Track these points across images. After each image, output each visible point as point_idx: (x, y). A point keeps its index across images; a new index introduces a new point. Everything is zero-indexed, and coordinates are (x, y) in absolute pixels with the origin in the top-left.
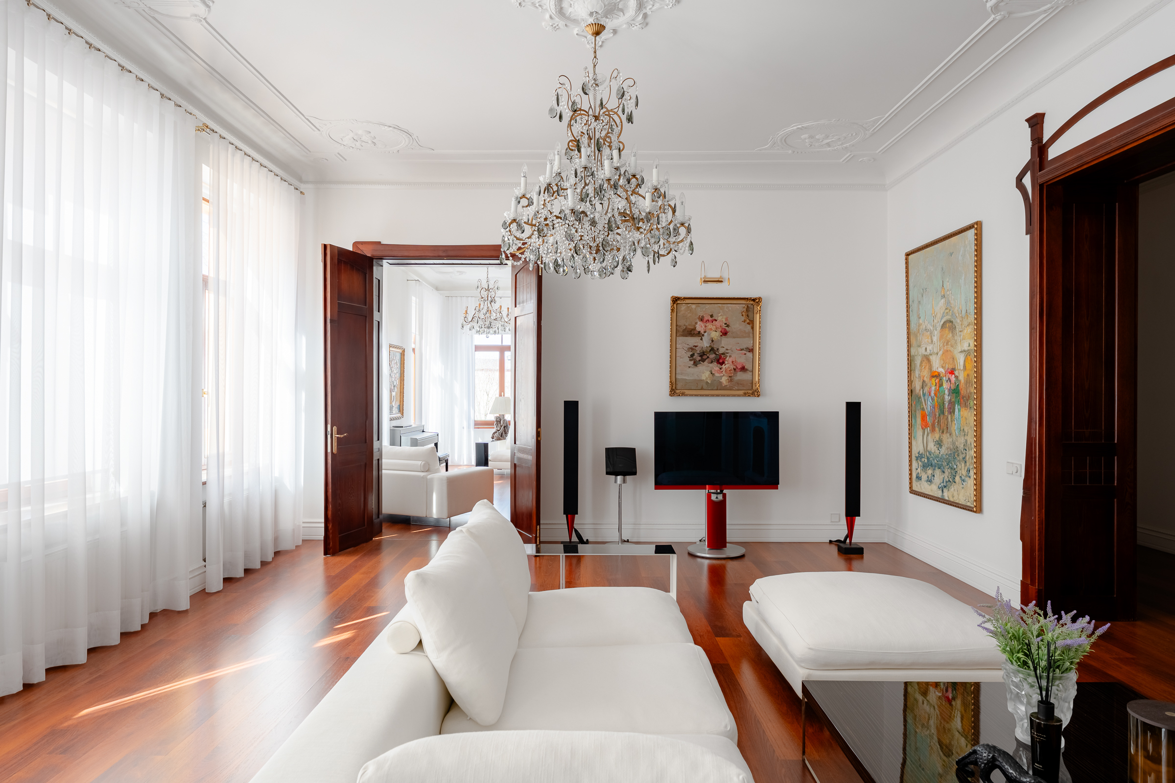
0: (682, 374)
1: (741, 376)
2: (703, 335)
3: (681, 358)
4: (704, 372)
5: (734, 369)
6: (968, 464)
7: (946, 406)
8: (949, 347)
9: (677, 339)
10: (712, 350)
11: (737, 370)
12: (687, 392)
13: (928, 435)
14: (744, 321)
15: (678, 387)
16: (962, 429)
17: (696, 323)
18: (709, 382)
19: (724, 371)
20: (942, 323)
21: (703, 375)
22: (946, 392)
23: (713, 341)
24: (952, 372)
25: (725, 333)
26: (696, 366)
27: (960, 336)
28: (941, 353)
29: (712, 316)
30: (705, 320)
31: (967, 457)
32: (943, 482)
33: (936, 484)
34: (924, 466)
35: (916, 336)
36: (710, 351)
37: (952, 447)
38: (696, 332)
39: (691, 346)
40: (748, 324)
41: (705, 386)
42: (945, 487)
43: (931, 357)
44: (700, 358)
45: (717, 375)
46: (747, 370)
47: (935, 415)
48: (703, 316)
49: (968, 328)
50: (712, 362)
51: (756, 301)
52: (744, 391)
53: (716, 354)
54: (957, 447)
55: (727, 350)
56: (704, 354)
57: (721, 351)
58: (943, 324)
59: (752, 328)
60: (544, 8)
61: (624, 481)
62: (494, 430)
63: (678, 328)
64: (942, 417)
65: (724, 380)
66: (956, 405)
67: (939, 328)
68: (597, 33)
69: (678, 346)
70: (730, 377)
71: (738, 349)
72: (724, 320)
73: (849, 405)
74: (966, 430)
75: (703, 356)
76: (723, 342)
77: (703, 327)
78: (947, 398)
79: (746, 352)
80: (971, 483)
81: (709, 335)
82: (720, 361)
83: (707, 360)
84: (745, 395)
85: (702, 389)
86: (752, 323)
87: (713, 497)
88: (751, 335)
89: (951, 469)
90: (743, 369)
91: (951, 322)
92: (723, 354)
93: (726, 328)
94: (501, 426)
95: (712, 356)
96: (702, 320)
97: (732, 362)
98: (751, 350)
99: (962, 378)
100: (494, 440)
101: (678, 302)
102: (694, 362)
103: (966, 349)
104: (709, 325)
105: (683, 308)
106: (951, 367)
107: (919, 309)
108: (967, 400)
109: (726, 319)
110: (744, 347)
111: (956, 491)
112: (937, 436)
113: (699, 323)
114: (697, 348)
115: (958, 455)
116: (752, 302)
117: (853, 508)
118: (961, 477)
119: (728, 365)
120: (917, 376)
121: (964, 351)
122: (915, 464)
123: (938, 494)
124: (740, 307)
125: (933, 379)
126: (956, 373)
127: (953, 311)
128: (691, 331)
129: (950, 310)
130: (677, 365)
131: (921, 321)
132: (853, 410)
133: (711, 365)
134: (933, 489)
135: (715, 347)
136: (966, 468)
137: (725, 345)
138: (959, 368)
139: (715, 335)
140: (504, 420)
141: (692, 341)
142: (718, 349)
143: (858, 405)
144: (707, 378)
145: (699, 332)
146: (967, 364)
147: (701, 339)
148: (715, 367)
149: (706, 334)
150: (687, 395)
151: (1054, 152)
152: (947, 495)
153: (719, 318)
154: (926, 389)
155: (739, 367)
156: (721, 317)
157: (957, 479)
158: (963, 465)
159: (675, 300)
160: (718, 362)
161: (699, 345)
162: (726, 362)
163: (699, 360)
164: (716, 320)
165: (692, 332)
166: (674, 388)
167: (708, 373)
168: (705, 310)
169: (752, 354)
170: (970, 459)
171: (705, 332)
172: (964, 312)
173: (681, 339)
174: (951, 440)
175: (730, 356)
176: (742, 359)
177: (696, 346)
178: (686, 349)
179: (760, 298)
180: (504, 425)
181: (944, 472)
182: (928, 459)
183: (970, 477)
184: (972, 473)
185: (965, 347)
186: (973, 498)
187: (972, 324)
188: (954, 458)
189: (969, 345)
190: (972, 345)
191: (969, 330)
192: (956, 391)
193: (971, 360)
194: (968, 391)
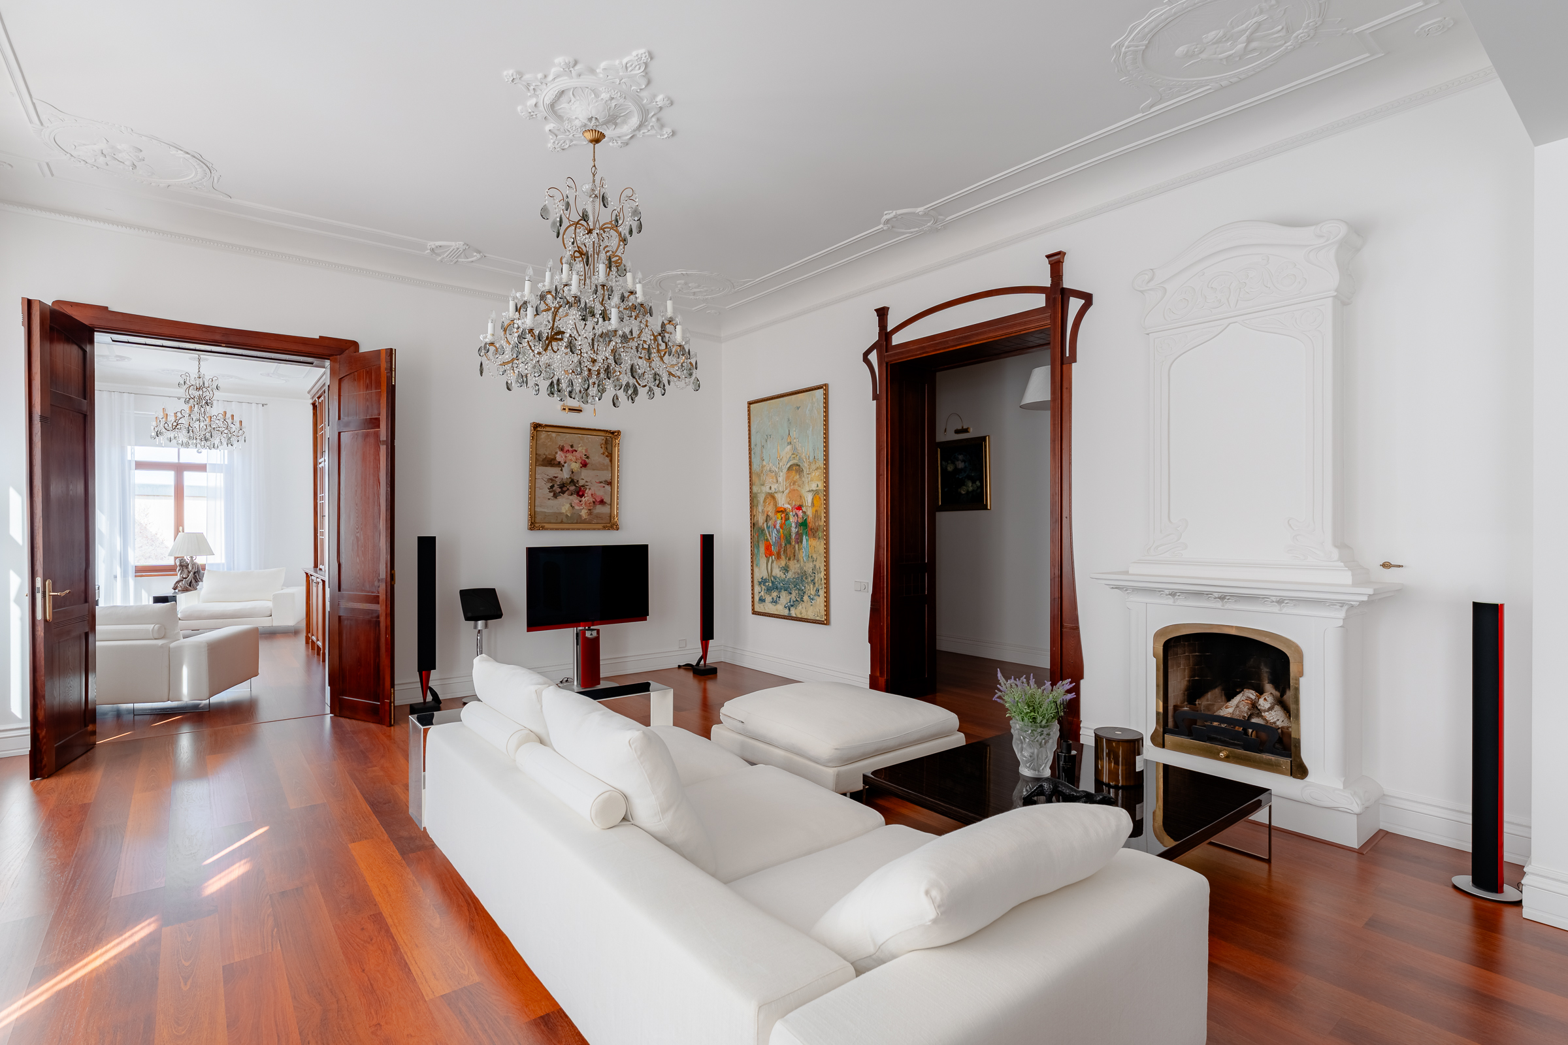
0: (541, 506)
1: (599, 509)
2: (563, 466)
3: (540, 489)
4: (564, 504)
5: (594, 502)
6: (817, 585)
7: (793, 537)
8: (796, 487)
9: (537, 469)
10: (572, 482)
11: (596, 503)
12: (547, 526)
13: (772, 562)
14: (603, 454)
15: (537, 521)
16: (810, 556)
17: (556, 453)
18: (569, 515)
19: (583, 505)
20: (788, 466)
21: (563, 508)
22: (793, 525)
23: (573, 472)
24: (799, 508)
25: (584, 465)
26: (556, 498)
27: (808, 477)
28: (787, 491)
29: (572, 446)
30: (565, 450)
31: (816, 579)
32: (790, 602)
33: (781, 604)
34: (768, 590)
35: (759, 476)
36: (570, 482)
37: (799, 572)
38: (556, 463)
39: (551, 477)
40: (607, 456)
41: (565, 520)
42: (792, 606)
43: (776, 495)
44: (559, 490)
45: (577, 508)
46: (605, 503)
47: (781, 545)
48: (563, 446)
49: (816, 471)
50: (572, 495)
51: (615, 434)
52: (603, 525)
53: (576, 486)
54: (805, 572)
55: (587, 482)
56: (564, 486)
57: (581, 483)
58: (789, 468)
59: (611, 461)
60: (537, 93)
61: (486, 626)
62: (178, 578)
63: (538, 457)
64: (788, 546)
65: (584, 513)
66: (804, 536)
67: (785, 470)
68: (596, 141)
69: (537, 476)
70: (589, 510)
71: (598, 481)
72: (584, 451)
73: (703, 537)
74: (814, 556)
75: (563, 488)
76: (582, 474)
77: (564, 457)
78: (794, 530)
79: (604, 485)
80: (820, 601)
81: (569, 465)
82: (580, 493)
83: (567, 492)
84: (604, 528)
85: (562, 522)
86: (610, 456)
87: (588, 634)
88: (610, 468)
89: (799, 590)
90: (602, 502)
91: (799, 466)
92: (583, 486)
93: (586, 460)
94: (189, 572)
95: (572, 488)
96: (562, 449)
97: (592, 495)
98: (610, 483)
99: (810, 512)
100: (177, 591)
101: (539, 429)
102: (554, 494)
103: (814, 489)
104: (570, 456)
105: (543, 435)
106: (798, 504)
107: (762, 452)
108: (816, 532)
109: (586, 451)
110: (603, 480)
111: (804, 608)
112: (783, 563)
113: (559, 453)
114: (557, 480)
115: (806, 578)
116: (610, 435)
117: (707, 632)
118: (809, 596)
119: (587, 498)
120: (760, 511)
121: (812, 490)
122: (757, 588)
123: (786, 612)
124: (599, 439)
125: (779, 514)
126: (804, 509)
127: (800, 457)
128: (551, 461)
129: (797, 455)
130: (536, 497)
131: (764, 463)
132: (707, 542)
133: (571, 497)
134: (780, 609)
135: (575, 478)
136: (815, 589)
137: (585, 476)
139: (575, 466)
140: (194, 564)
141: (552, 471)
142: (578, 481)
143: (711, 537)
144: (566, 511)
145: (559, 462)
146: (815, 502)
147: (562, 470)
148: (575, 499)
149: (566, 465)
150: (547, 529)
151: (897, 339)
152: (793, 613)
153: (580, 449)
154: (771, 523)
155: (598, 500)
156: (581, 448)
157: (806, 598)
158: (812, 586)
159: (536, 427)
160: (578, 495)
161: (559, 476)
162: (586, 495)
163: (559, 492)
164: (576, 451)
165: (553, 462)
166: (533, 521)
167: (567, 506)
168: (565, 439)
169: (610, 488)
170: (820, 581)
171: (565, 463)
172: (811, 458)
173: (540, 469)
174: (799, 566)
175: (590, 489)
176: (602, 492)
177: (556, 477)
178: (546, 480)
179: (619, 432)
180: (193, 571)
181: (791, 593)
182: (773, 582)
183: (819, 596)
184: (822, 593)
185: (814, 487)
186: (823, 613)
187: (821, 468)
188: (802, 581)
189: (817, 486)
190: (821, 486)
191: (818, 473)
192: (803, 524)
193: (820, 498)
194: (817, 524)
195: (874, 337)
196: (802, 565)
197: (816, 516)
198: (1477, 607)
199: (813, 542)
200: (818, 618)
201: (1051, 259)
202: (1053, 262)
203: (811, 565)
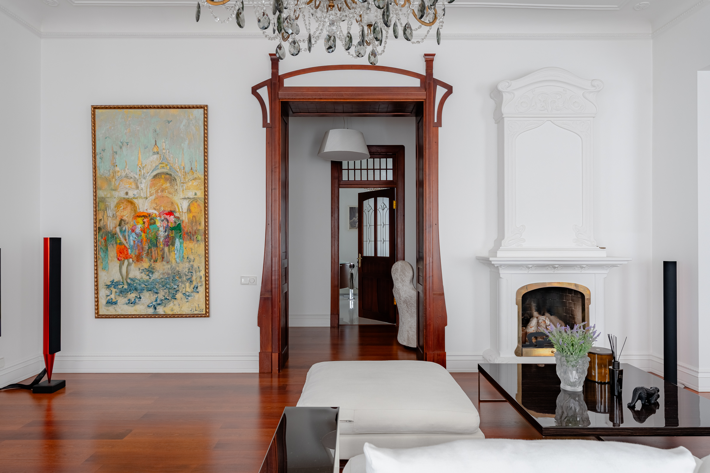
6: (194, 283)
7: (161, 240)
8: (165, 194)
13: (129, 264)
16: (186, 257)
20: (155, 173)
22: (161, 229)
24: (171, 213)
27: (182, 186)
28: (153, 197)
31: (194, 278)
32: (156, 301)
33: (143, 304)
34: (121, 292)
35: (108, 181)
37: (170, 272)
42: (159, 304)
43: (135, 201)
47: (142, 248)
49: (193, 181)
54: (179, 271)
58: (156, 175)
64: (153, 249)
66: (177, 240)
67: (149, 178)
74: (192, 257)
78: (162, 234)
80: (198, 296)
91: (171, 175)
99: (185, 218)
103: (191, 197)
106: (168, 209)
107: (114, 158)
108: (193, 235)
111: (177, 306)
112: (146, 264)
115: (180, 277)
118: (184, 294)
120: (111, 215)
121: (188, 198)
122: (103, 292)
123: (151, 311)
125: (140, 220)
126: (177, 215)
127: (171, 166)
129: (166, 165)
131: (117, 169)
132: (54, 245)
134: (140, 309)
136: (192, 286)
138: (181, 210)
143: (58, 240)
146: (192, 209)
152: (160, 310)
154: (126, 227)
157: (179, 296)
158: (188, 284)
170: (198, 279)
172: (187, 169)
174: (169, 266)
181: (157, 293)
182: (129, 284)
183: (198, 292)
184: (202, 289)
185: (191, 194)
186: (204, 307)
187: (200, 179)
188: (174, 280)
189: (196, 194)
190: (200, 194)
191: (195, 183)
192: (178, 228)
193: (199, 205)
194: (195, 228)
195: (267, 75)
196: (174, 265)
197: (194, 221)
198: (666, 264)
199: (189, 245)
200: (196, 312)
201: (427, 57)
202: (429, 60)
203: (187, 265)
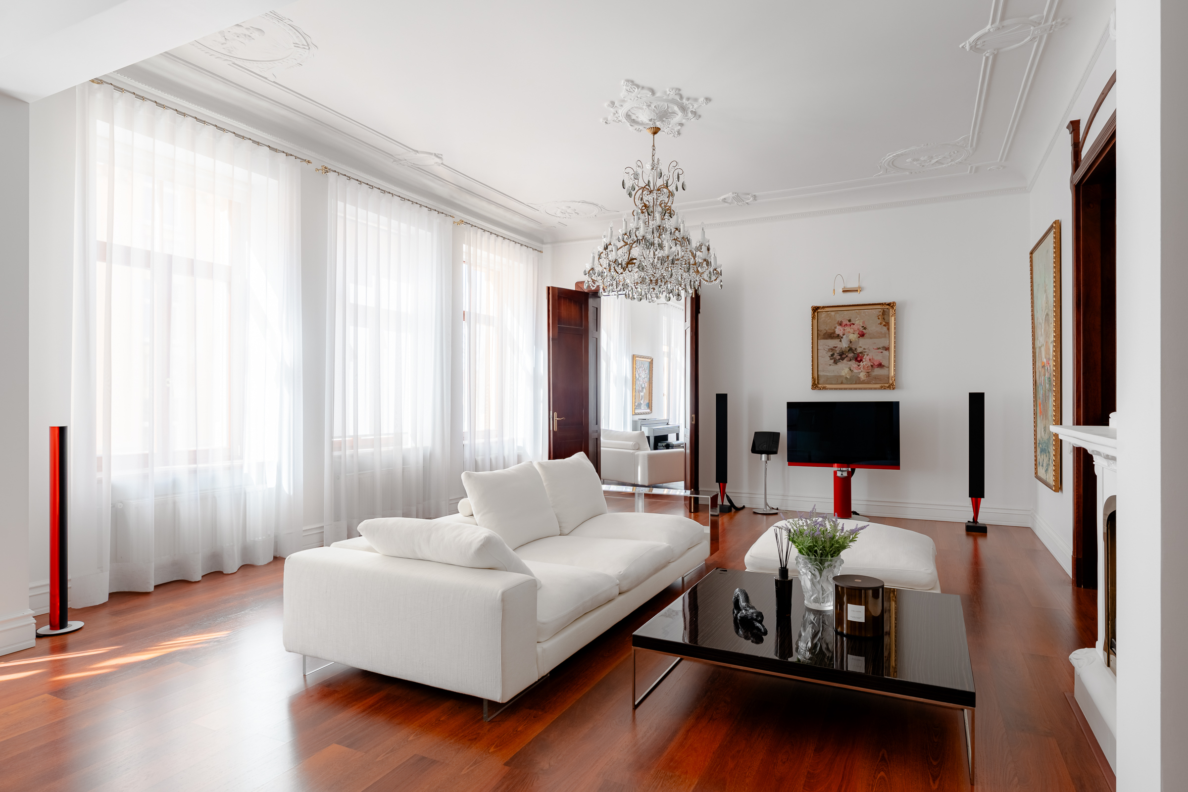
0: (823, 371)
1: (878, 372)
2: (842, 338)
3: (822, 357)
4: (844, 368)
5: (872, 366)
6: (1053, 447)
8: (1047, 339)
9: (819, 341)
10: (851, 350)
11: (874, 366)
12: (828, 386)
13: (1041, 421)
14: (881, 324)
15: (820, 382)
17: (836, 328)
18: (849, 377)
19: (862, 369)
20: (1045, 316)
21: (843, 372)
22: (1047, 381)
23: (851, 342)
25: (862, 335)
26: (836, 364)
27: (1051, 328)
28: (1045, 344)
29: (850, 321)
30: (843, 325)
33: (1044, 469)
34: (1041, 452)
35: (1036, 330)
36: (849, 351)
37: (1048, 432)
38: (835, 335)
39: (832, 347)
40: (885, 325)
41: (844, 381)
42: (1047, 469)
43: (1042, 349)
44: (839, 357)
45: (855, 371)
46: (884, 366)
47: (1043, 403)
48: (841, 322)
50: (850, 360)
51: (891, 305)
52: (881, 385)
53: (854, 353)
55: (865, 349)
56: (843, 354)
57: (859, 350)
58: (1045, 318)
59: (888, 329)
60: (623, 121)
61: (768, 459)
63: (819, 333)
64: (1045, 404)
65: (862, 376)
66: (1050, 393)
67: (1044, 321)
68: (655, 133)
69: (819, 348)
70: (867, 372)
71: (875, 348)
72: (861, 324)
73: (972, 396)
74: (1052, 415)
75: (842, 355)
76: (860, 343)
77: (842, 330)
78: (1047, 387)
79: (882, 351)
80: (1052, 465)
81: (847, 337)
82: (858, 359)
83: (846, 359)
84: (882, 388)
85: (842, 383)
86: (887, 325)
87: (839, 474)
88: (887, 335)
90: (880, 365)
91: (1048, 315)
92: (861, 353)
93: (864, 330)
95: (851, 355)
96: (840, 324)
97: (870, 360)
98: (887, 349)
101: (819, 310)
102: (834, 361)
103: (1053, 339)
104: (848, 329)
105: (823, 316)
106: (1048, 357)
107: (1036, 304)
108: (1052, 387)
109: (864, 323)
110: (881, 346)
111: (1050, 472)
112: (1044, 422)
113: (838, 327)
114: (836, 349)
115: (1050, 439)
116: (888, 307)
117: (977, 490)
119: (866, 362)
120: (1036, 366)
121: (1052, 342)
122: (1038, 451)
123: (1045, 477)
124: (877, 312)
125: (1043, 370)
126: (1050, 362)
128: (831, 335)
129: (1048, 304)
130: (819, 364)
132: (977, 401)
133: (850, 363)
134: (1043, 473)
135: (853, 347)
137: (862, 345)
138: (1051, 358)
139: (853, 337)
141: (832, 343)
142: (856, 349)
143: (981, 395)
144: (846, 374)
145: (838, 335)
147: (841, 341)
148: (854, 364)
149: (844, 337)
150: (827, 389)
153: (857, 322)
154: (1040, 380)
155: (876, 364)
156: (859, 321)
157: (1050, 461)
159: (815, 309)
160: (856, 360)
161: (839, 346)
162: (864, 360)
163: (839, 359)
164: (854, 324)
165: (832, 336)
166: (816, 383)
167: (847, 370)
168: (843, 316)
169: (888, 352)
170: (1053, 442)
171: (843, 335)
173: (821, 342)
174: (1048, 425)
175: (867, 355)
176: (878, 357)
177: (836, 347)
178: (827, 350)
179: (894, 303)
181: (1046, 456)
182: (1042, 444)
192: (1050, 380)
194: (1053, 379)
197: (1053, 370)
